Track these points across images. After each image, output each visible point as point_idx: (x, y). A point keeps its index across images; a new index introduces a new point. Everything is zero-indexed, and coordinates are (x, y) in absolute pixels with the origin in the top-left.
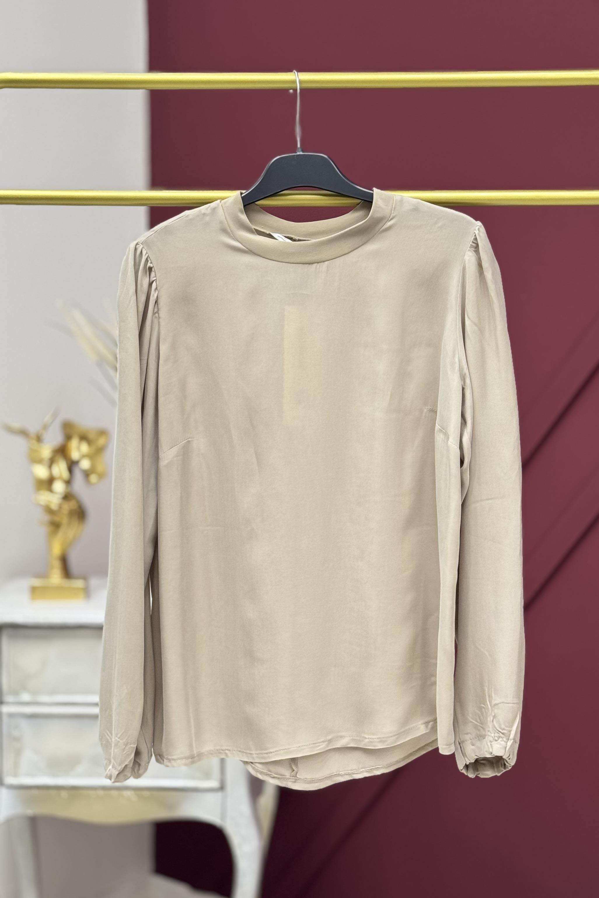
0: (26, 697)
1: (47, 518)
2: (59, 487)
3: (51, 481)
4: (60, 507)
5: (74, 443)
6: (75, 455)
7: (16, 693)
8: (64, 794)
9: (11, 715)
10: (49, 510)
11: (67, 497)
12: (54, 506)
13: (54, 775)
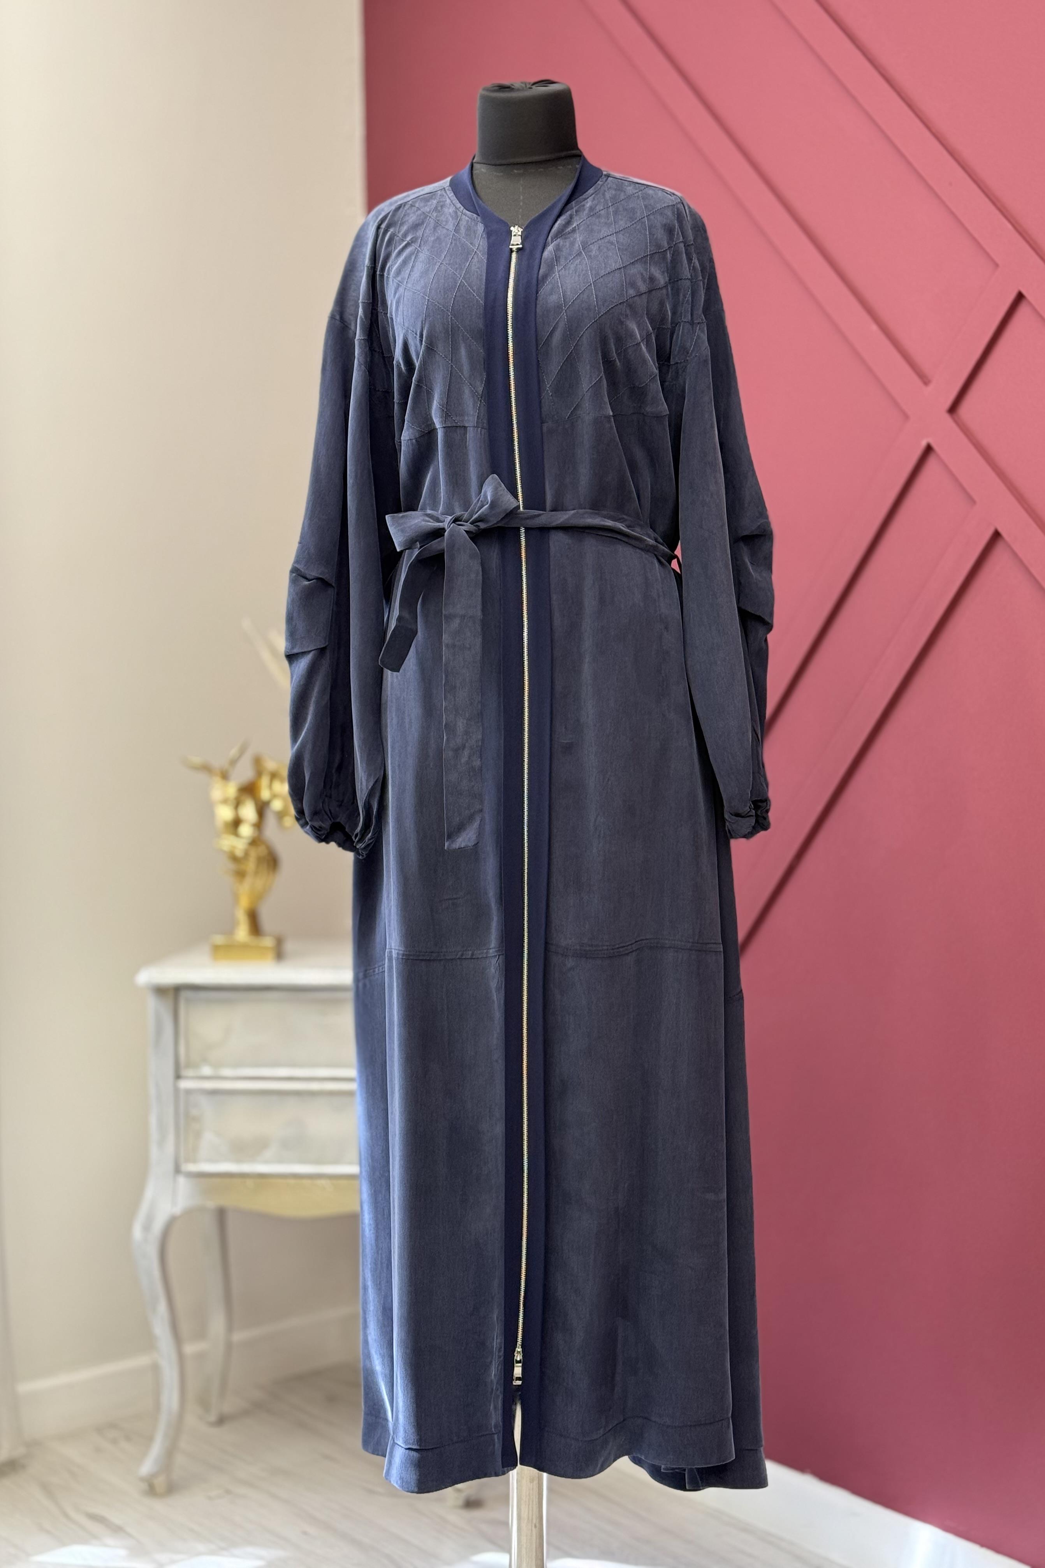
0: (207, 1071)
1: (231, 866)
2: (246, 830)
3: (236, 823)
4: (247, 854)
5: (264, 781)
6: (265, 794)
7: (196, 1066)
9: (189, 1092)
10: (234, 858)
11: (254, 842)
12: (239, 853)
13: (238, 1161)
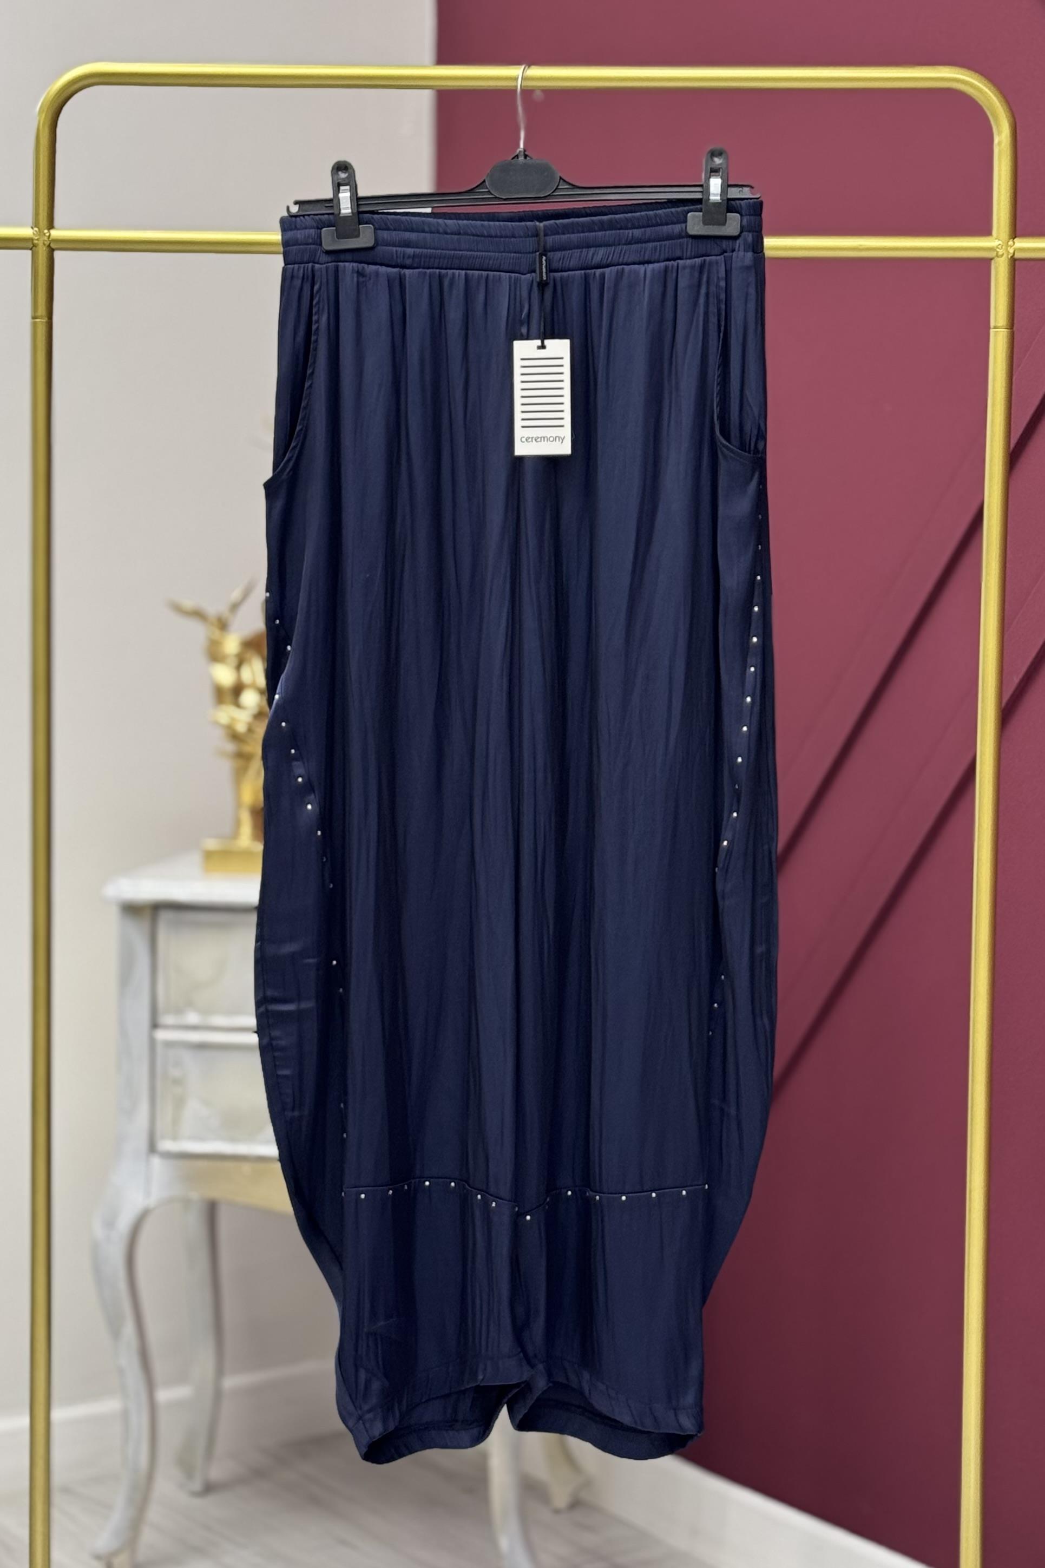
0: (192, 1018)
1: (230, 747)
2: (250, 699)
3: (238, 689)
4: (250, 730)
7: (179, 1011)
8: (246, 1168)
9: (169, 1044)
10: (235, 736)
11: (261, 714)
12: (241, 728)
13: (233, 1140)
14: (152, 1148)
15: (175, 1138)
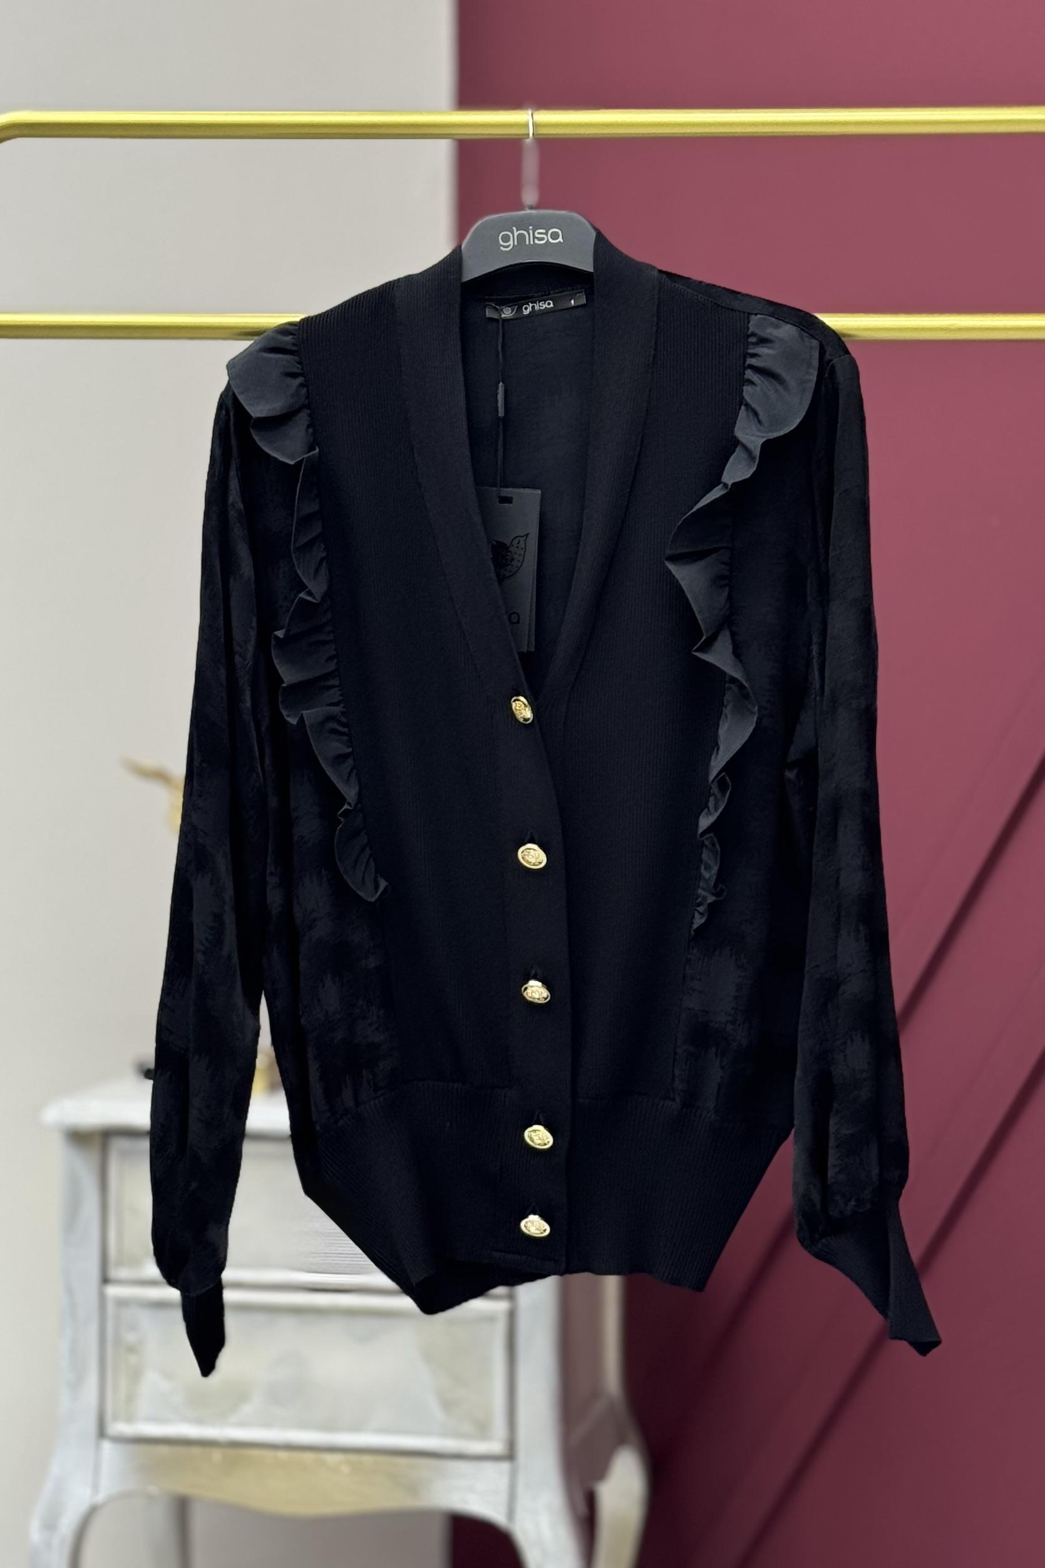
0: (151, 1270)
8: (217, 1455)
9: (122, 1303)
13: (199, 1421)
14: (101, 1433)
15: (130, 1419)
